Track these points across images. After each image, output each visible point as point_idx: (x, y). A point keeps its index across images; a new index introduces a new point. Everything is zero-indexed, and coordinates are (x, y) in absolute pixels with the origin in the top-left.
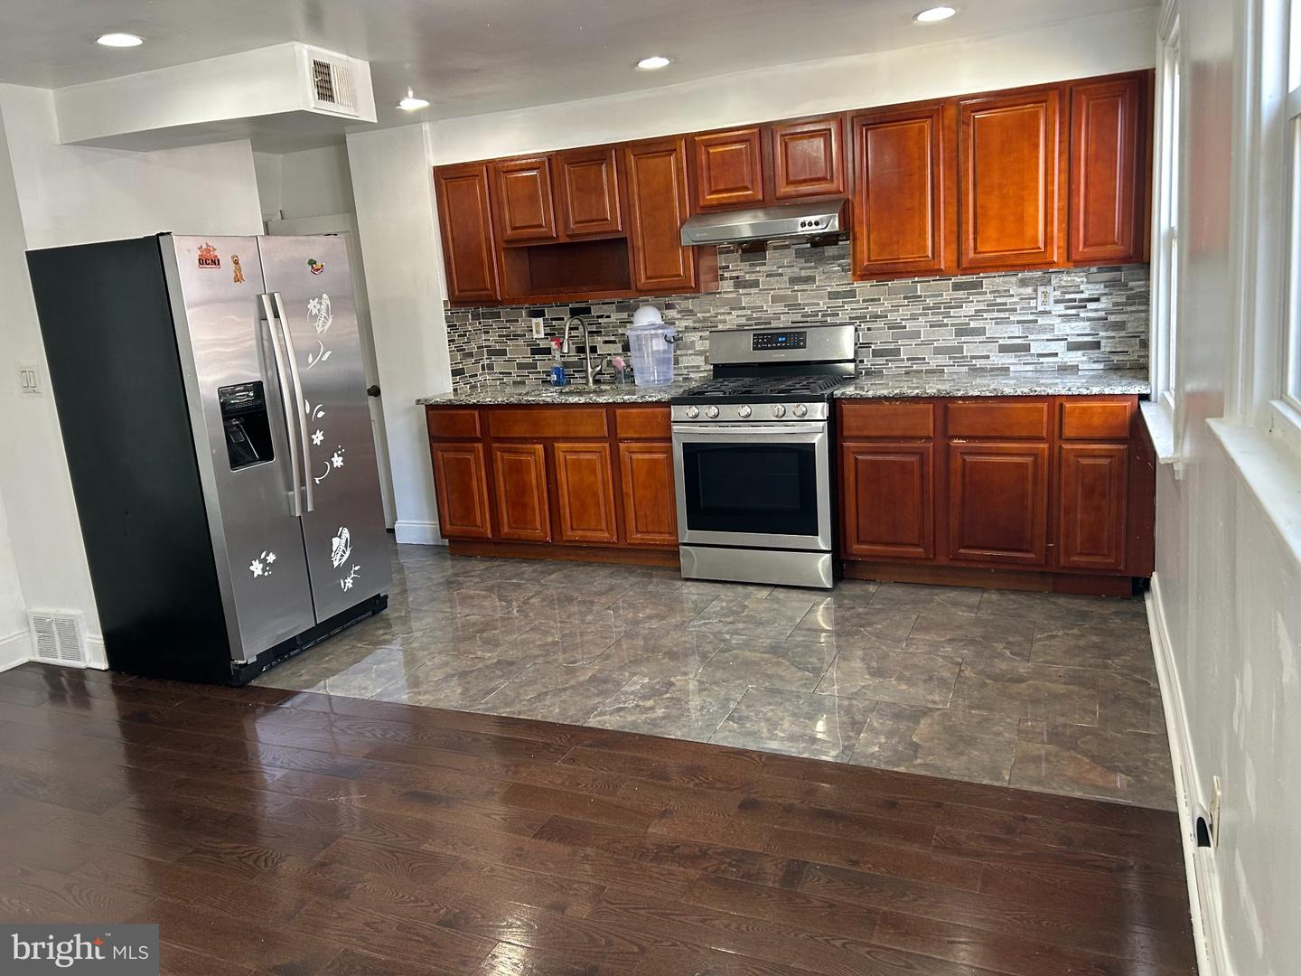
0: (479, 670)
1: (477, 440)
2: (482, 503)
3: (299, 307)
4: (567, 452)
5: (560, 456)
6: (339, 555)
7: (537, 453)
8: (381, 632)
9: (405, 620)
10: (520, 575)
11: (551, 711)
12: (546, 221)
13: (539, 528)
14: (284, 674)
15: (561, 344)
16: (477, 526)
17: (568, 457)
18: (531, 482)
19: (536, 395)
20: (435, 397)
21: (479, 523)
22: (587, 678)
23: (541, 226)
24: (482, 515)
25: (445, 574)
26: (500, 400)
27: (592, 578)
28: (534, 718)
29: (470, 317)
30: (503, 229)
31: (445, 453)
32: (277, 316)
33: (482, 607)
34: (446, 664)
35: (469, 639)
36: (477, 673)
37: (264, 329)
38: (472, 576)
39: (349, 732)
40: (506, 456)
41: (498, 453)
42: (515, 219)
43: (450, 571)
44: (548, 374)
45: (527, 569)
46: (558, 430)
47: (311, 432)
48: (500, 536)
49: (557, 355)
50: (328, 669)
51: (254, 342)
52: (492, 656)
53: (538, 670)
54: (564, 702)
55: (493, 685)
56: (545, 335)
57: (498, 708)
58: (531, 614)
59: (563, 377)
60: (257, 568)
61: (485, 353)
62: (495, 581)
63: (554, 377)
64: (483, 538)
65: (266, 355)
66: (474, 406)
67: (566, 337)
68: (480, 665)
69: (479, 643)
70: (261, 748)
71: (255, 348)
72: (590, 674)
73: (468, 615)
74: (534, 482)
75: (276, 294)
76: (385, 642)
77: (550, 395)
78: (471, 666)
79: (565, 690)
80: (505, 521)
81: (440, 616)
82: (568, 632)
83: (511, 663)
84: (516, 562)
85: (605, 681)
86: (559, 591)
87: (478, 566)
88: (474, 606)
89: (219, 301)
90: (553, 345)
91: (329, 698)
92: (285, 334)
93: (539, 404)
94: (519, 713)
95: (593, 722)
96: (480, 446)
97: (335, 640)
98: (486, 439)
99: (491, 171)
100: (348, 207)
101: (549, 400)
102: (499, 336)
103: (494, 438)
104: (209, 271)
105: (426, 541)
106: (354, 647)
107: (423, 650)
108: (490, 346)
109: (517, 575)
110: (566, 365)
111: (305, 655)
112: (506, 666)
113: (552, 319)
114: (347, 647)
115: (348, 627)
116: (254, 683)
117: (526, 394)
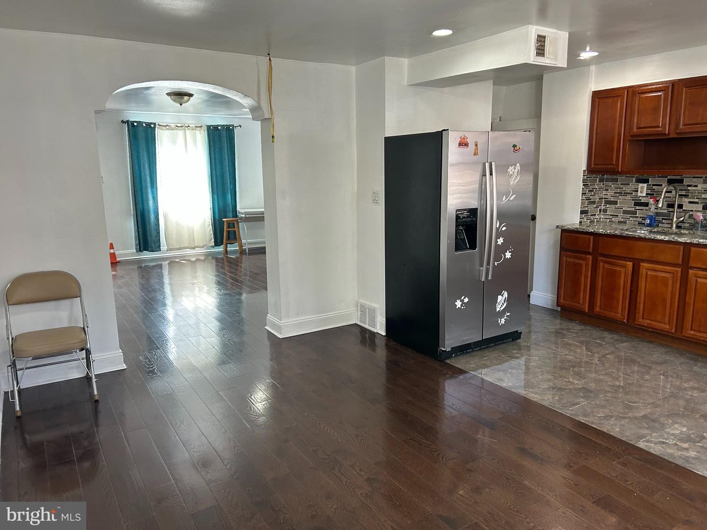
0: (570, 389)
1: (589, 253)
2: (585, 291)
3: (503, 169)
4: (649, 269)
5: (643, 271)
6: (500, 305)
7: (627, 267)
8: (515, 351)
9: (528, 348)
10: (603, 339)
11: (613, 428)
12: (663, 124)
13: (620, 312)
14: (463, 361)
15: (658, 201)
16: (580, 304)
17: (649, 273)
18: (620, 283)
19: (632, 231)
20: (567, 225)
21: (581, 302)
22: (641, 415)
23: (658, 127)
24: (584, 298)
25: (556, 327)
26: (609, 231)
27: (652, 351)
28: (601, 429)
29: (598, 180)
30: (631, 128)
31: (568, 258)
32: (491, 174)
33: (576, 352)
34: (549, 380)
35: (565, 369)
36: (568, 391)
37: (484, 180)
38: (572, 332)
39: (492, 402)
40: (606, 266)
41: (601, 263)
42: (641, 122)
43: (558, 327)
44: (644, 219)
45: (607, 336)
46: (645, 255)
47: (498, 237)
48: (593, 312)
49: (653, 208)
50: (485, 365)
51: (478, 185)
52: (578, 383)
53: (607, 400)
54: (623, 425)
55: (577, 401)
56: (647, 194)
57: (578, 415)
58: (607, 364)
59: (653, 222)
60: (458, 304)
61: (603, 202)
62: (586, 339)
63: (648, 221)
64: (583, 312)
65: (482, 192)
66: (592, 234)
67: (662, 197)
68: (571, 387)
69: (572, 373)
70: (446, 397)
71: (477, 189)
72: (643, 413)
73: (567, 355)
74: (622, 284)
75: (493, 163)
76: (517, 358)
77: (643, 232)
78: (565, 385)
79: (625, 418)
80: (598, 304)
81: (549, 351)
82: (630, 382)
83: (590, 391)
84: (601, 330)
85: (654, 421)
86: (627, 354)
87: (576, 327)
88: (570, 350)
89: (464, 163)
90: (651, 201)
91: (483, 379)
92: (494, 183)
93: (635, 237)
94: (592, 423)
95: (642, 445)
96: (590, 257)
97: (490, 349)
98: (596, 254)
99: (630, 94)
100: (537, 115)
101: (642, 235)
102: (615, 193)
103: (600, 254)
104: (463, 149)
105: (547, 305)
106: (500, 356)
107: (538, 368)
108: (607, 198)
109: (601, 338)
110: (657, 214)
111: (475, 353)
112: (587, 392)
113: (654, 185)
114: (497, 355)
115: (498, 345)
116: (448, 361)
117: (627, 230)
